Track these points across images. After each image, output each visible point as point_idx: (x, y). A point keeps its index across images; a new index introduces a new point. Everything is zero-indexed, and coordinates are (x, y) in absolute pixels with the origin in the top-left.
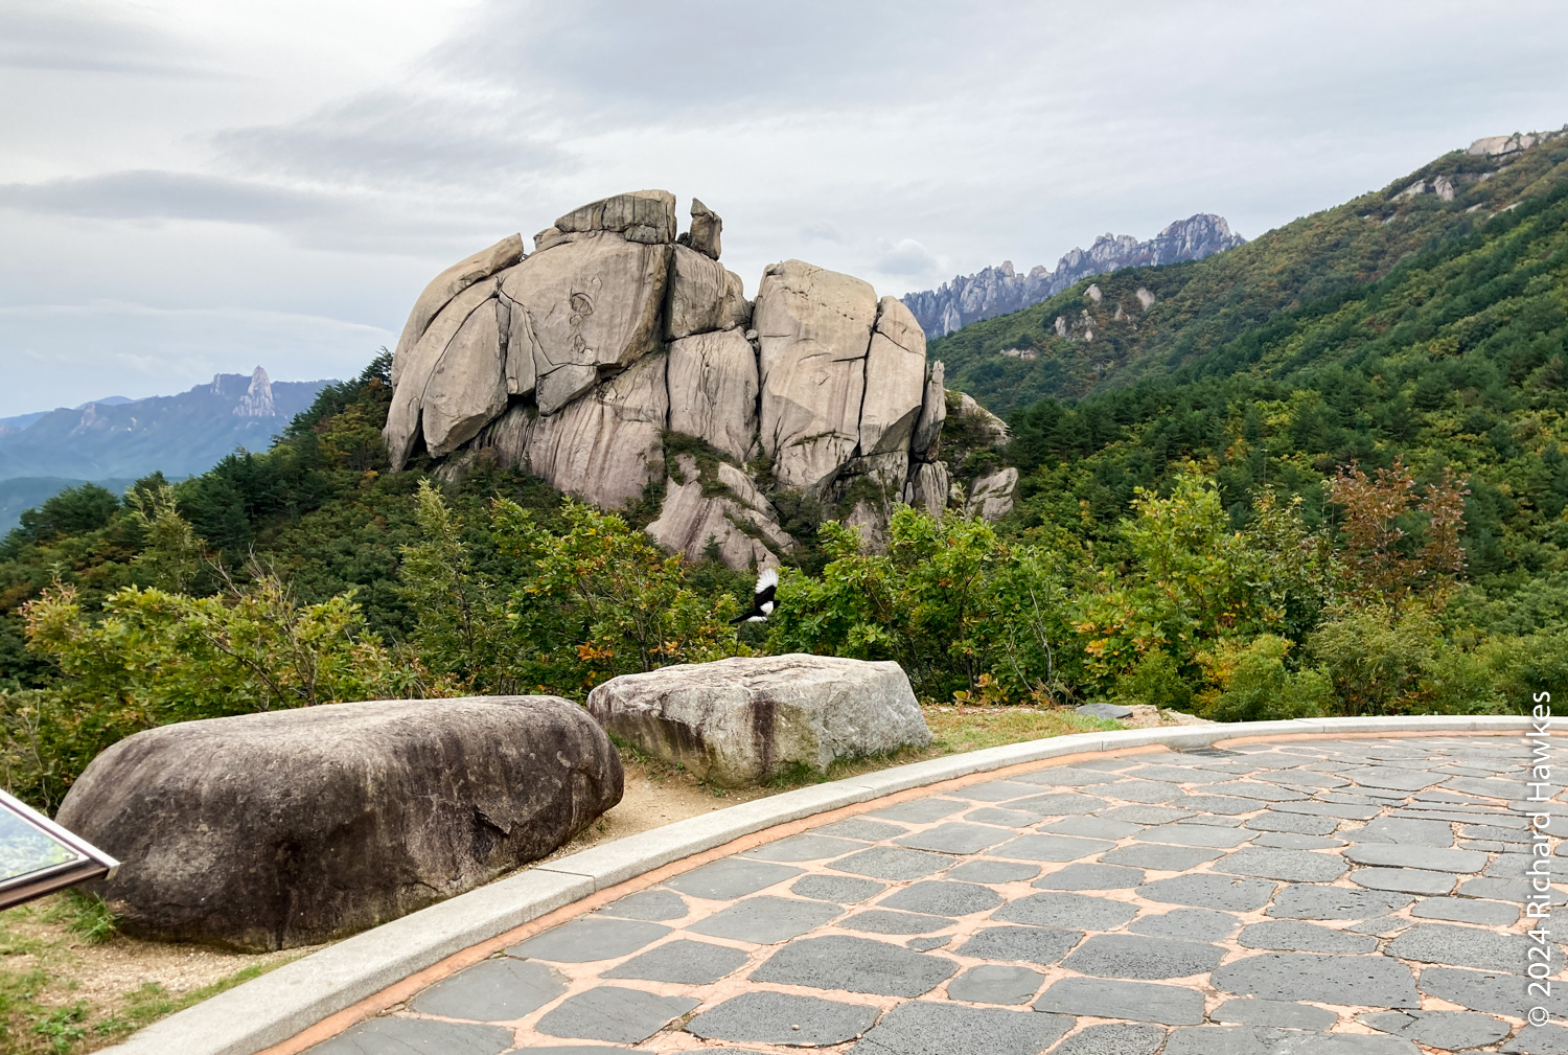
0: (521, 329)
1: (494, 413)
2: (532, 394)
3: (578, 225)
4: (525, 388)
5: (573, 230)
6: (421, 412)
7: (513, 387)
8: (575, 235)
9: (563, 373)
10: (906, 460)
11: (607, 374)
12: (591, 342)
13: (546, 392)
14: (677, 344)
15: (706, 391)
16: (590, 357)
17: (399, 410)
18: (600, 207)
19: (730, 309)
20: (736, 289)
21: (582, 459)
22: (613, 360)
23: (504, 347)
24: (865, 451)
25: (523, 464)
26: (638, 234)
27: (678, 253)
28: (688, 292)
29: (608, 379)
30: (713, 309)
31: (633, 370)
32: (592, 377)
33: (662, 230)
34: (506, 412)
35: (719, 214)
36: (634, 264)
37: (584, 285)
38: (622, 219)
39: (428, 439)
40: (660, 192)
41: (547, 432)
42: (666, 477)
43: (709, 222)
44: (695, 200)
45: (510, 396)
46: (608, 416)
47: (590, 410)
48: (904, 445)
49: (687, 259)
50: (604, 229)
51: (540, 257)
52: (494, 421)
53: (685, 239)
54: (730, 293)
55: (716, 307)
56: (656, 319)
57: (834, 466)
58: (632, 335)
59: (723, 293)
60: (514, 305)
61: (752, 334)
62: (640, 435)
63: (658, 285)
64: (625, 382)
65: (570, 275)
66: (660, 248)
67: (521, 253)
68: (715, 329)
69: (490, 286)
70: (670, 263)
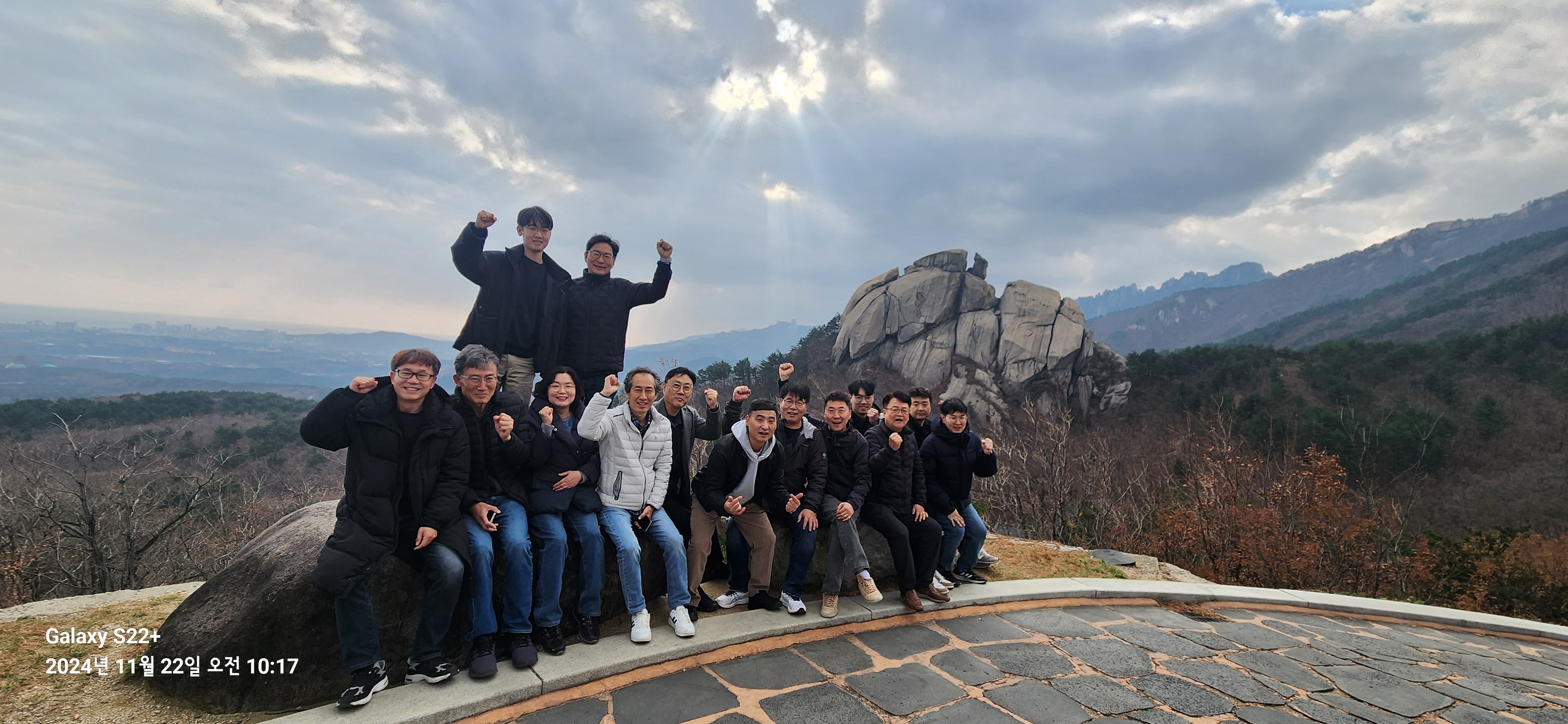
0: (894, 307)
1: (879, 341)
2: (896, 334)
3: (923, 264)
4: (893, 332)
5: (921, 266)
6: (849, 340)
7: (888, 331)
8: (921, 268)
9: (910, 326)
10: (1070, 374)
11: (929, 328)
12: (924, 313)
13: (902, 334)
14: (962, 316)
15: (973, 336)
16: (922, 319)
17: (841, 339)
18: (934, 256)
19: (987, 301)
20: (992, 292)
21: (914, 363)
22: (932, 322)
23: (887, 314)
24: (1049, 368)
25: (889, 364)
26: (949, 268)
27: (966, 276)
28: (969, 293)
29: (930, 329)
30: (980, 300)
31: (941, 326)
32: (923, 328)
33: (960, 266)
34: (884, 341)
35: (987, 259)
36: (946, 281)
37: (923, 289)
38: (943, 261)
39: (851, 351)
40: (961, 250)
41: (901, 351)
42: (950, 374)
43: (981, 264)
44: (976, 254)
45: (886, 335)
46: (927, 346)
47: (920, 344)
48: (1070, 367)
49: (970, 279)
50: (934, 266)
51: (905, 277)
52: (879, 345)
53: (970, 269)
54: (989, 294)
55: (982, 300)
56: (954, 304)
57: (1033, 374)
58: (942, 311)
59: (985, 294)
60: (892, 297)
61: (998, 312)
62: (940, 354)
63: (956, 290)
64: (937, 331)
65: (918, 285)
66: (958, 274)
67: (898, 275)
68: (980, 309)
69: (883, 288)
70: (962, 280)
